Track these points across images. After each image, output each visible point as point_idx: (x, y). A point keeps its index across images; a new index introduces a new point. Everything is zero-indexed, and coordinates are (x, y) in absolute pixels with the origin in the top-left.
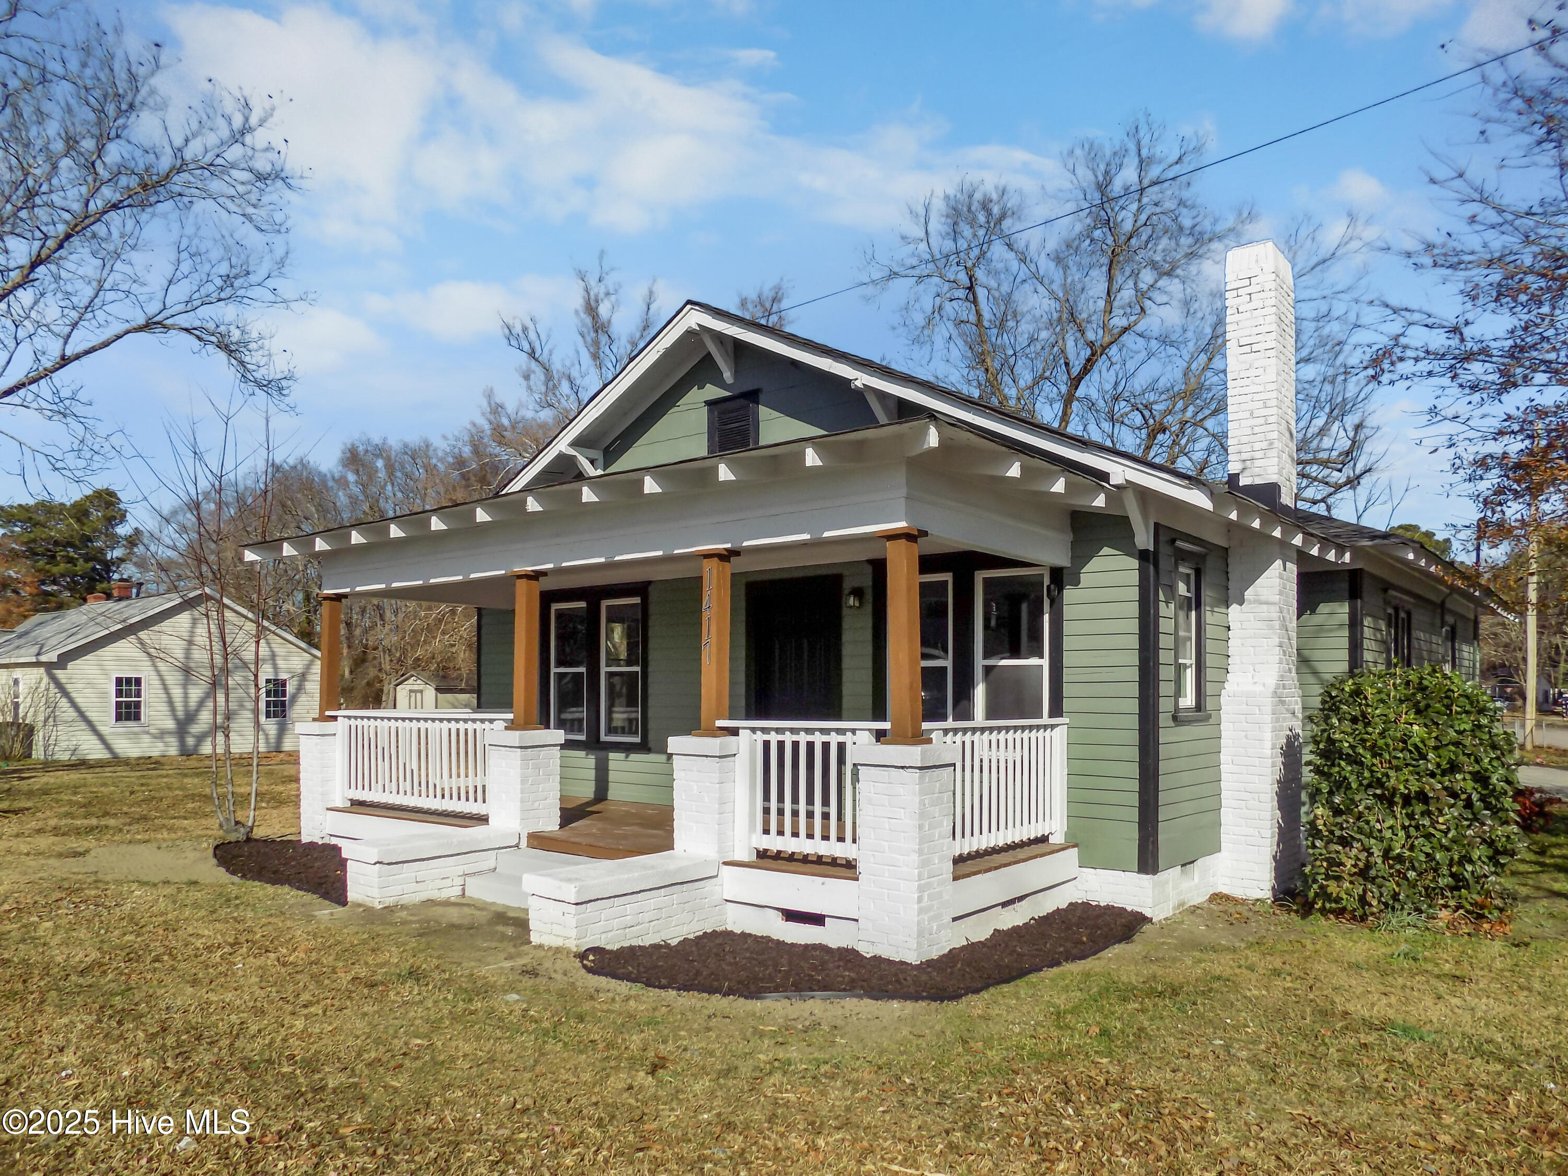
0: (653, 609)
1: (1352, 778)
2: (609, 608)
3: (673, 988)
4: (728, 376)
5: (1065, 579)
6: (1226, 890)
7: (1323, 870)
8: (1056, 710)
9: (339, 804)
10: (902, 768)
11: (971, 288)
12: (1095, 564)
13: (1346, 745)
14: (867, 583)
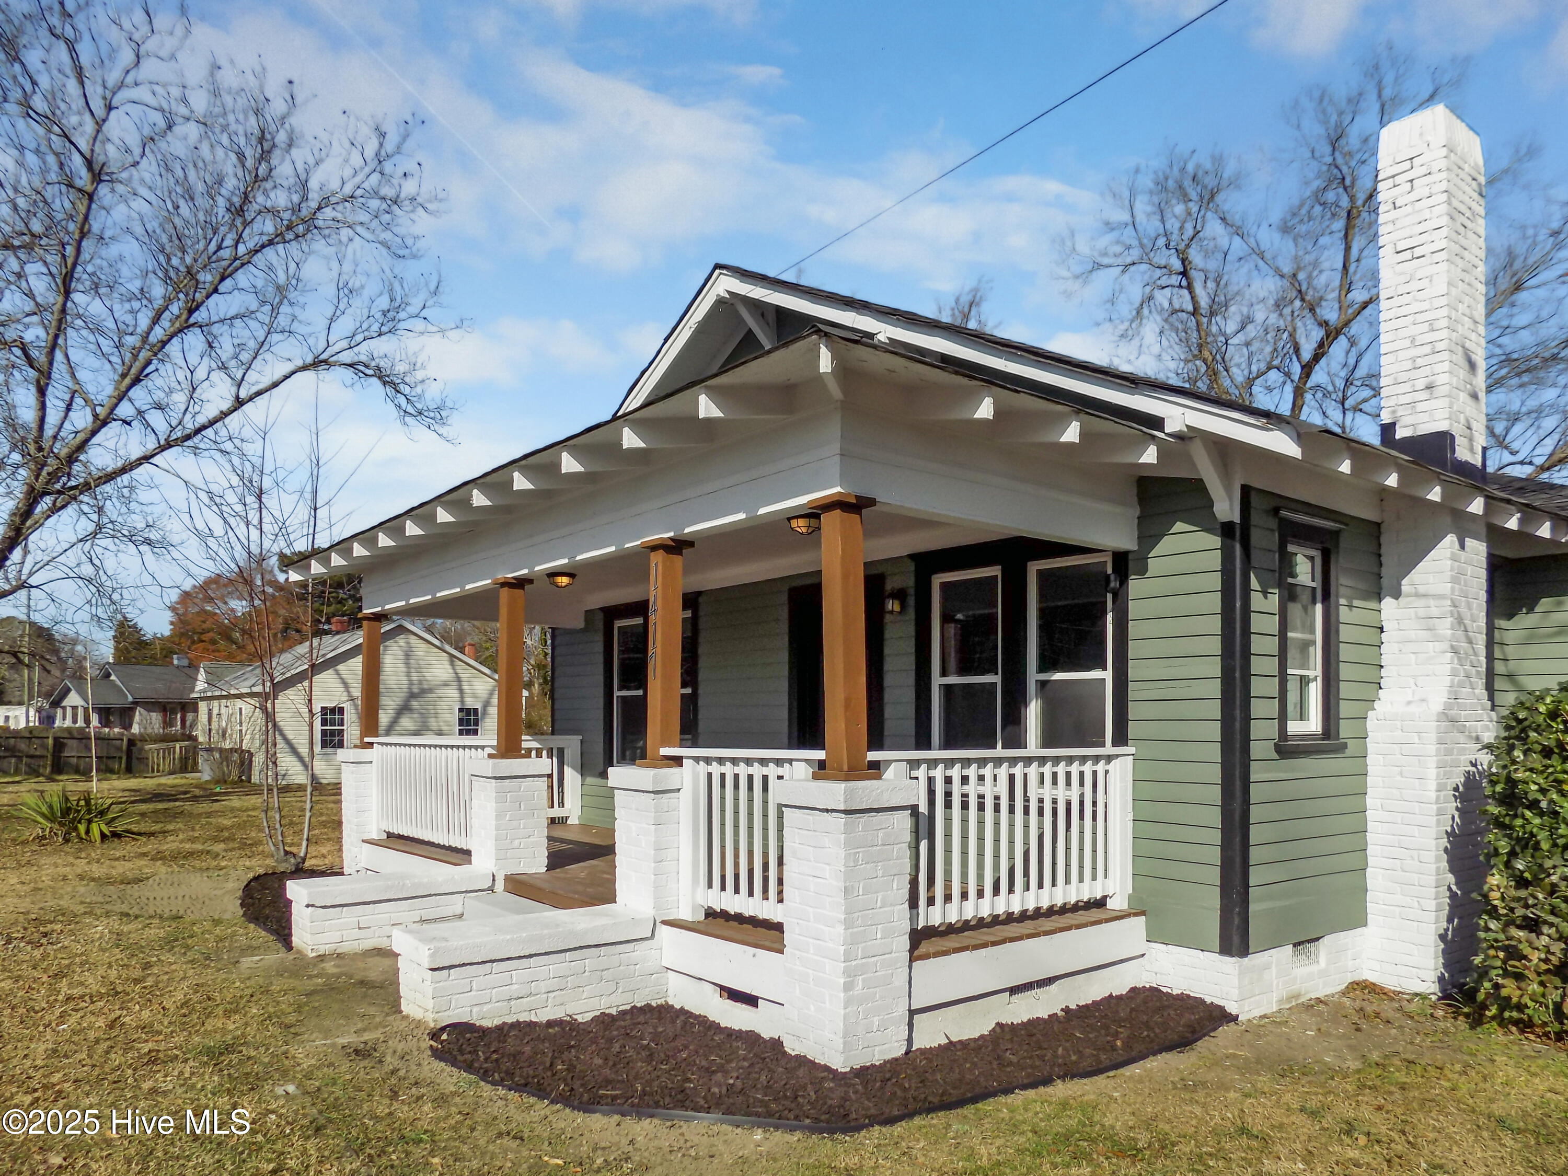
0: (702, 623)
1: (1542, 836)
3: (503, 1086)
5: (1131, 565)
6: (1371, 978)
7: (1499, 963)
8: (1121, 738)
9: (374, 836)
10: (827, 811)
11: (1185, 273)
12: (1166, 545)
13: (1534, 787)
14: (909, 581)
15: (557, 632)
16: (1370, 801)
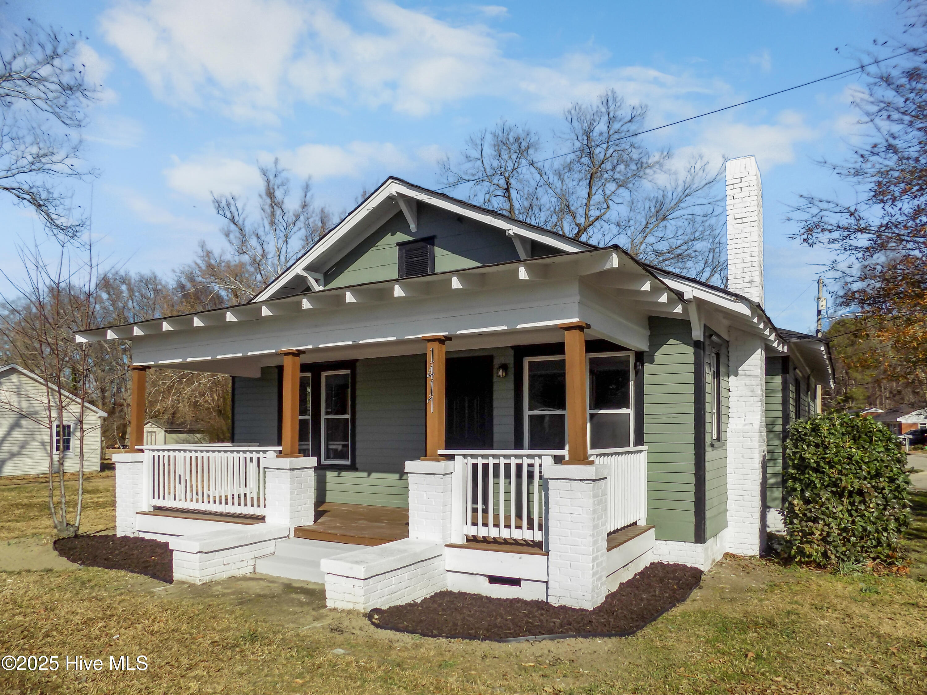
0: (359, 378)
1: (817, 481)
2: (327, 376)
3: (443, 637)
4: (413, 227)
5: (645, 359)
6: (731, 551)
7: (799, 538)
8: (639, 441)
9: (146, 510)
10: (581, 480)
11: (507, 190)
12: (664, 349)
13: (813, 461)
14: (510, 361)
15: (236, 380)
16: (728, 469)
